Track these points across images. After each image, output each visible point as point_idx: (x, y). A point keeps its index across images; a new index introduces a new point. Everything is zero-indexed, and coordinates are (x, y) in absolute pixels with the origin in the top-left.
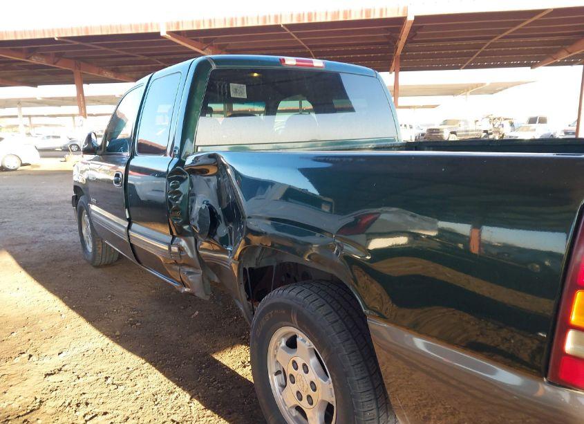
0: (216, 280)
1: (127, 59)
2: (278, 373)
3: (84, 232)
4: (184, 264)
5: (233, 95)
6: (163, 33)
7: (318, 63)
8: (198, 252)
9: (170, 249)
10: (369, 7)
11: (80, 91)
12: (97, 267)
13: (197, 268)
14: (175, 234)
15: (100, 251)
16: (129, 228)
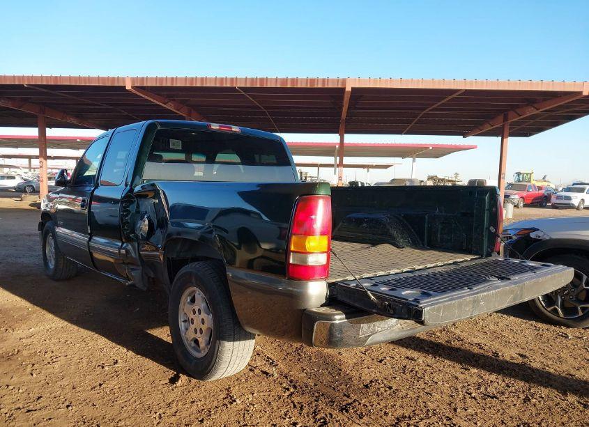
0: (152, 275)
1: (92, 107)
2: (185, 321)
3: (47, 251)
4: (129, 263)
5: (171, 147)
6: (128, 87)
7: (235, 129)
8: (139, 253)
9: (120, 251)
10: (314, 77)
11: (42, 133)
12: (57, 280)
13: (138, 266)
14: (124, 240)
15: (61, 267)
16: (90, 240)
